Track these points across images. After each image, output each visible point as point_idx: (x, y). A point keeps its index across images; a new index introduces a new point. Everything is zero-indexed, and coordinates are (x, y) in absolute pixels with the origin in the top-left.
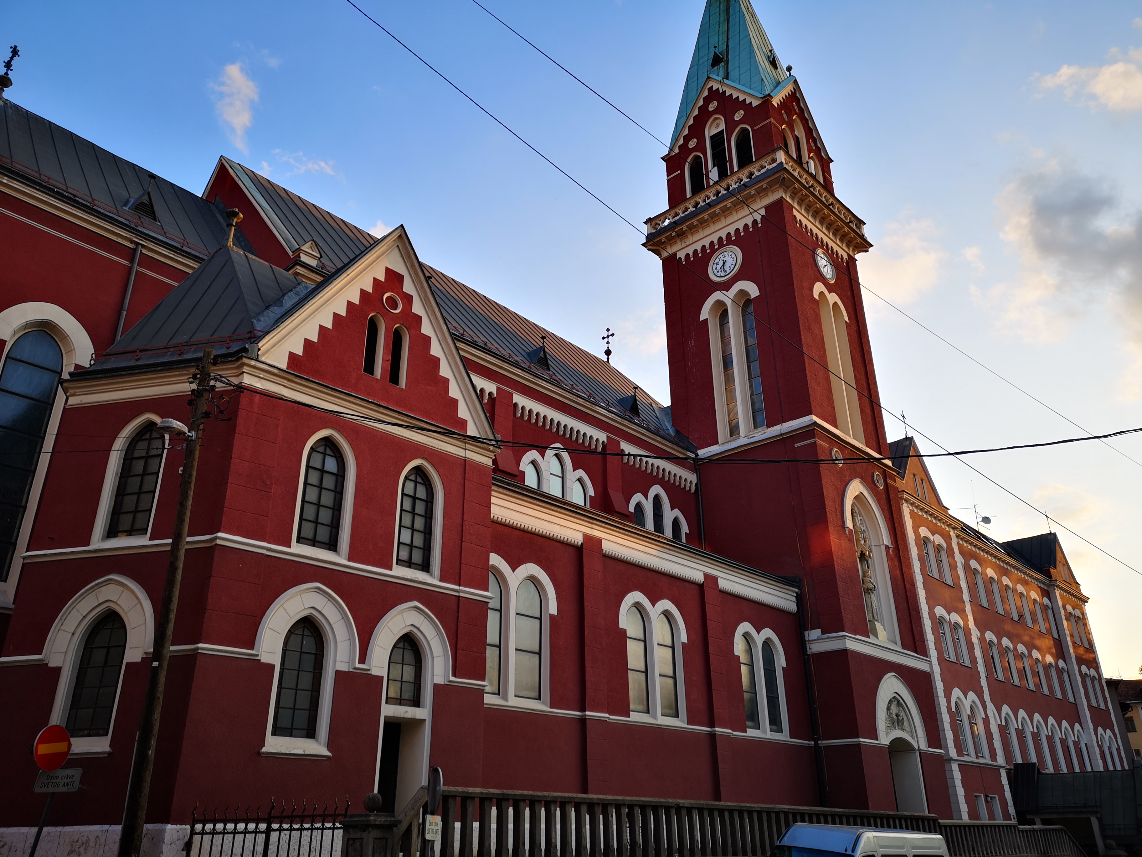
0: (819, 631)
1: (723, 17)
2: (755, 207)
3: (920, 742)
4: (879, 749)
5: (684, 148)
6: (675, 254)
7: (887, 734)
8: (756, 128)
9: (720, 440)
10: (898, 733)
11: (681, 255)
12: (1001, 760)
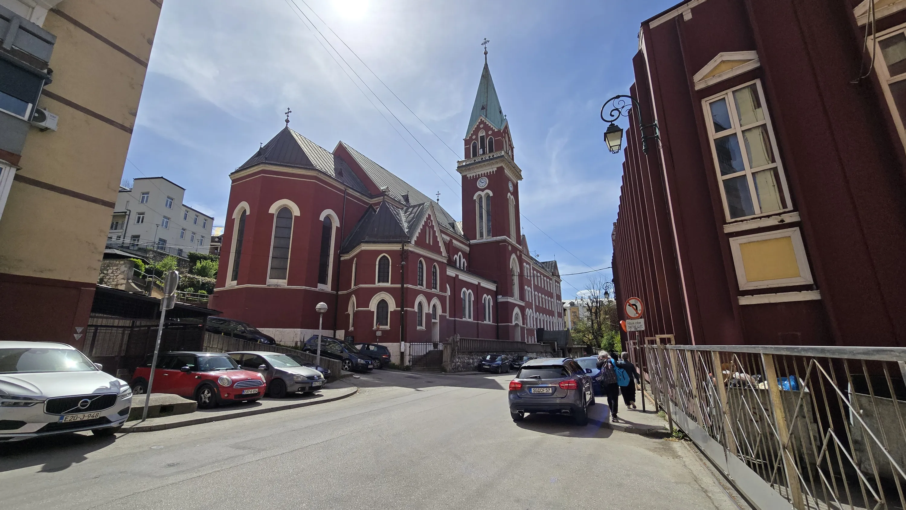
0: (501, 296)
1: (486, 90)
2: (493, 167)
3: (521, 324)
4: (513, 326)
5: (471, 137)
6: (466, 175)
7: (515, 322)
8: (495, 139)
9: (477, 238)
10: (516, 322)
11: (468, 176)
12: (535, 327)
